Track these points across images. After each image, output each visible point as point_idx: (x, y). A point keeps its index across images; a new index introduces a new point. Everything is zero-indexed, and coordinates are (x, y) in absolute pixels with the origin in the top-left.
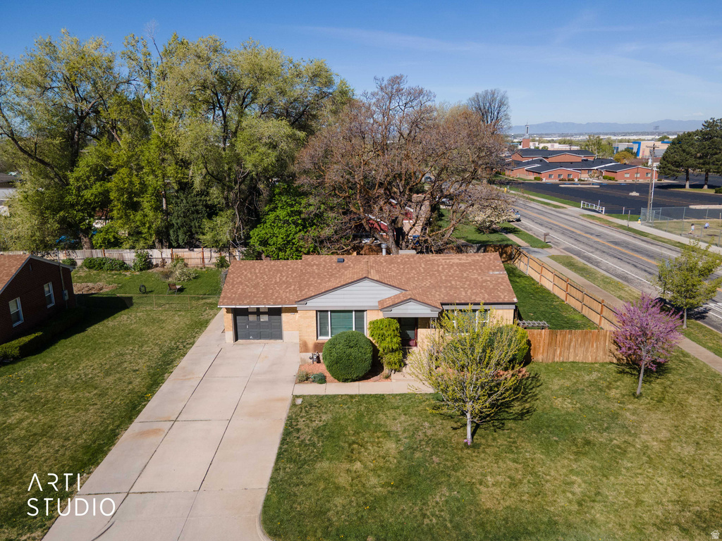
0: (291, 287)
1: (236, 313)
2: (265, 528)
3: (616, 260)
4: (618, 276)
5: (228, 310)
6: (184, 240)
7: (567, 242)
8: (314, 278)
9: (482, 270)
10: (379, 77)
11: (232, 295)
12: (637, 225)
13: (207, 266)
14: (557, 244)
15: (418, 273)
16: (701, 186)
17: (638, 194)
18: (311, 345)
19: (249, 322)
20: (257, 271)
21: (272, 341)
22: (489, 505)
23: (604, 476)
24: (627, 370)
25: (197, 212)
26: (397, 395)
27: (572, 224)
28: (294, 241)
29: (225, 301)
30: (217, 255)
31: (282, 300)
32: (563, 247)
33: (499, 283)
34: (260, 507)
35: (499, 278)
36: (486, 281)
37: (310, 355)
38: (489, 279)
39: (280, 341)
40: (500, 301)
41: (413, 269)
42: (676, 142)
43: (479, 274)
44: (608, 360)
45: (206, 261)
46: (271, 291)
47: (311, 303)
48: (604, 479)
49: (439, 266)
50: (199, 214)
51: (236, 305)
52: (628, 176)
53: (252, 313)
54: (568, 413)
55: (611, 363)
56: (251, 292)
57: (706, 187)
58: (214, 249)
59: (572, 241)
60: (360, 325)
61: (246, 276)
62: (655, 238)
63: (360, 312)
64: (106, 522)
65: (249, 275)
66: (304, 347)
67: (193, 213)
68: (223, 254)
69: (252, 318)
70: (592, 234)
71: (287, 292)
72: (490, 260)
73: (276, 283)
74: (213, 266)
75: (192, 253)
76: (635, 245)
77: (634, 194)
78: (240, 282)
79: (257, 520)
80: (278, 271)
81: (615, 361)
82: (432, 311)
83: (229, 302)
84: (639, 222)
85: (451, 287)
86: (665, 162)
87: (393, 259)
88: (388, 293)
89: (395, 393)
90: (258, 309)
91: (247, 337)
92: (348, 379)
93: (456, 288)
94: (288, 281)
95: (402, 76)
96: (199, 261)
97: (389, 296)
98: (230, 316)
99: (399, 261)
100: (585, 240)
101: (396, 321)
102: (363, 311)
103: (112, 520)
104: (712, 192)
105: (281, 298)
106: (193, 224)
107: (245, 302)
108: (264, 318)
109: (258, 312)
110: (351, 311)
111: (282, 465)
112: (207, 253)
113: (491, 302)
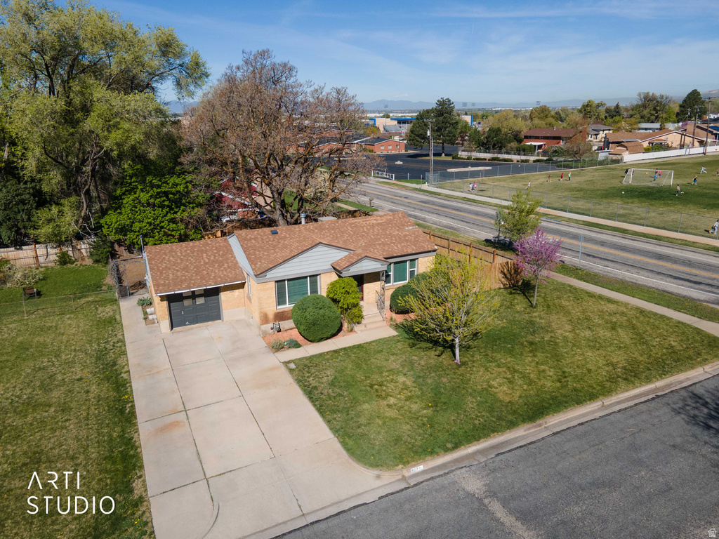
0: (223, 265)
1: (172, 299)
2: (365, 464)
3: (435, 215)
4: (444, 227)
5: (163, 298)
6: (9, 237)
7: (388, 206)
8: (259, 251)
9: (398, 227)
10: (247, 50)
11: (165, 282)
12: (425, 187)
13: (43, 265)
14: (381, 208)
15: (349, 235)
16: (440, 155)
17: (402, 163)
18: (271, 316)
19: (183, 308)
20: (179, 254)
21: (210, 323)
22: (507, 399)
23: (558, 361)
24: (513, 291)
25: (23, 202)
26: (372, 342)
27: (378, 190)
28: (162, 224)
29: (161, 288)
30: (57, 251)
31: (222, 279)
32: (387, 209)
33: (417, 236)
34: (344, 452)
35: (415, 232)
36: (407, 235)
37: (271, 325)
38: (407, 233)
39: (218, 321)
40: (426, 250)
41: (343, 232)
42: (419, 118)
43: (398, 230)
44: (498, 287)
45: (41, 259)
46: (205, 272)
47: (270, 275)
48: (559, 363)
49: (363, 227)
50: (26, 204)
51: (174, 291)
52: (383, 148)
53: (188, 297)
54: (503, 328)
55: (500, 288)
56: (185, 276)
57: (443, 155)
58: (49, 245)
59: (390, 203)
60: (314, 290)
61: (169, 260)
62: (447, 196)
63: (314, 277)
64: (211, 506)
65: (171, 259)
66: (265, 319)
67: (17, 204)
68: (65, 249)
69: (187, 303)
70: (401, 197)
71: (222, 271)
72: (400, 218)
73: (206, 263)
74: (53, 264)
75: (20, 252)
76: (439, 203)
77: (399, 163)
78: (166, 267)
79: (351, 461)
80: (202, 252)
81: (502, 286)
82: (382, 265)
83: (166, 288)
84: (426, 184)
85: (384, 244)
86: (413, 135)
87: (320, 225)
88: (337, 255)
89: (368, 341)
90: (193, 292)
91: (182, 324)
92: (322, 339)
93: (387, 244)
94: (217, 260)
95: (268, 51)
96: (32, 261)
97: (340, 258)
98: (165, 303)
99: (327, 227)
100: (400, 202)
101: (352, 279)
102: (317, 275)
103: (215, 503)
104: (450, 158)
105: (220, 277)
106: (19, 217)
107: (184, 286)
108: (200, 301)
109: (194, 296)
110: (306, 277)
111: (329, 417)
112: (41, 250)
113: (420, 251)
